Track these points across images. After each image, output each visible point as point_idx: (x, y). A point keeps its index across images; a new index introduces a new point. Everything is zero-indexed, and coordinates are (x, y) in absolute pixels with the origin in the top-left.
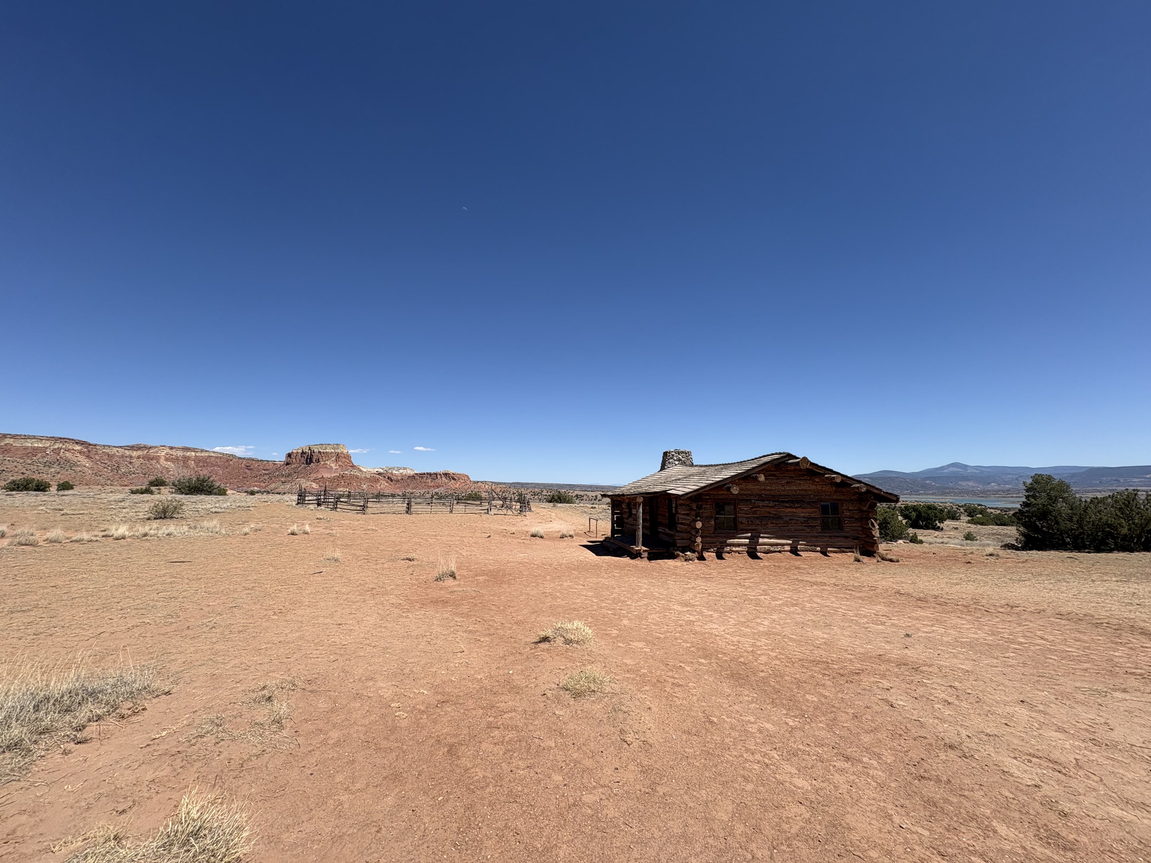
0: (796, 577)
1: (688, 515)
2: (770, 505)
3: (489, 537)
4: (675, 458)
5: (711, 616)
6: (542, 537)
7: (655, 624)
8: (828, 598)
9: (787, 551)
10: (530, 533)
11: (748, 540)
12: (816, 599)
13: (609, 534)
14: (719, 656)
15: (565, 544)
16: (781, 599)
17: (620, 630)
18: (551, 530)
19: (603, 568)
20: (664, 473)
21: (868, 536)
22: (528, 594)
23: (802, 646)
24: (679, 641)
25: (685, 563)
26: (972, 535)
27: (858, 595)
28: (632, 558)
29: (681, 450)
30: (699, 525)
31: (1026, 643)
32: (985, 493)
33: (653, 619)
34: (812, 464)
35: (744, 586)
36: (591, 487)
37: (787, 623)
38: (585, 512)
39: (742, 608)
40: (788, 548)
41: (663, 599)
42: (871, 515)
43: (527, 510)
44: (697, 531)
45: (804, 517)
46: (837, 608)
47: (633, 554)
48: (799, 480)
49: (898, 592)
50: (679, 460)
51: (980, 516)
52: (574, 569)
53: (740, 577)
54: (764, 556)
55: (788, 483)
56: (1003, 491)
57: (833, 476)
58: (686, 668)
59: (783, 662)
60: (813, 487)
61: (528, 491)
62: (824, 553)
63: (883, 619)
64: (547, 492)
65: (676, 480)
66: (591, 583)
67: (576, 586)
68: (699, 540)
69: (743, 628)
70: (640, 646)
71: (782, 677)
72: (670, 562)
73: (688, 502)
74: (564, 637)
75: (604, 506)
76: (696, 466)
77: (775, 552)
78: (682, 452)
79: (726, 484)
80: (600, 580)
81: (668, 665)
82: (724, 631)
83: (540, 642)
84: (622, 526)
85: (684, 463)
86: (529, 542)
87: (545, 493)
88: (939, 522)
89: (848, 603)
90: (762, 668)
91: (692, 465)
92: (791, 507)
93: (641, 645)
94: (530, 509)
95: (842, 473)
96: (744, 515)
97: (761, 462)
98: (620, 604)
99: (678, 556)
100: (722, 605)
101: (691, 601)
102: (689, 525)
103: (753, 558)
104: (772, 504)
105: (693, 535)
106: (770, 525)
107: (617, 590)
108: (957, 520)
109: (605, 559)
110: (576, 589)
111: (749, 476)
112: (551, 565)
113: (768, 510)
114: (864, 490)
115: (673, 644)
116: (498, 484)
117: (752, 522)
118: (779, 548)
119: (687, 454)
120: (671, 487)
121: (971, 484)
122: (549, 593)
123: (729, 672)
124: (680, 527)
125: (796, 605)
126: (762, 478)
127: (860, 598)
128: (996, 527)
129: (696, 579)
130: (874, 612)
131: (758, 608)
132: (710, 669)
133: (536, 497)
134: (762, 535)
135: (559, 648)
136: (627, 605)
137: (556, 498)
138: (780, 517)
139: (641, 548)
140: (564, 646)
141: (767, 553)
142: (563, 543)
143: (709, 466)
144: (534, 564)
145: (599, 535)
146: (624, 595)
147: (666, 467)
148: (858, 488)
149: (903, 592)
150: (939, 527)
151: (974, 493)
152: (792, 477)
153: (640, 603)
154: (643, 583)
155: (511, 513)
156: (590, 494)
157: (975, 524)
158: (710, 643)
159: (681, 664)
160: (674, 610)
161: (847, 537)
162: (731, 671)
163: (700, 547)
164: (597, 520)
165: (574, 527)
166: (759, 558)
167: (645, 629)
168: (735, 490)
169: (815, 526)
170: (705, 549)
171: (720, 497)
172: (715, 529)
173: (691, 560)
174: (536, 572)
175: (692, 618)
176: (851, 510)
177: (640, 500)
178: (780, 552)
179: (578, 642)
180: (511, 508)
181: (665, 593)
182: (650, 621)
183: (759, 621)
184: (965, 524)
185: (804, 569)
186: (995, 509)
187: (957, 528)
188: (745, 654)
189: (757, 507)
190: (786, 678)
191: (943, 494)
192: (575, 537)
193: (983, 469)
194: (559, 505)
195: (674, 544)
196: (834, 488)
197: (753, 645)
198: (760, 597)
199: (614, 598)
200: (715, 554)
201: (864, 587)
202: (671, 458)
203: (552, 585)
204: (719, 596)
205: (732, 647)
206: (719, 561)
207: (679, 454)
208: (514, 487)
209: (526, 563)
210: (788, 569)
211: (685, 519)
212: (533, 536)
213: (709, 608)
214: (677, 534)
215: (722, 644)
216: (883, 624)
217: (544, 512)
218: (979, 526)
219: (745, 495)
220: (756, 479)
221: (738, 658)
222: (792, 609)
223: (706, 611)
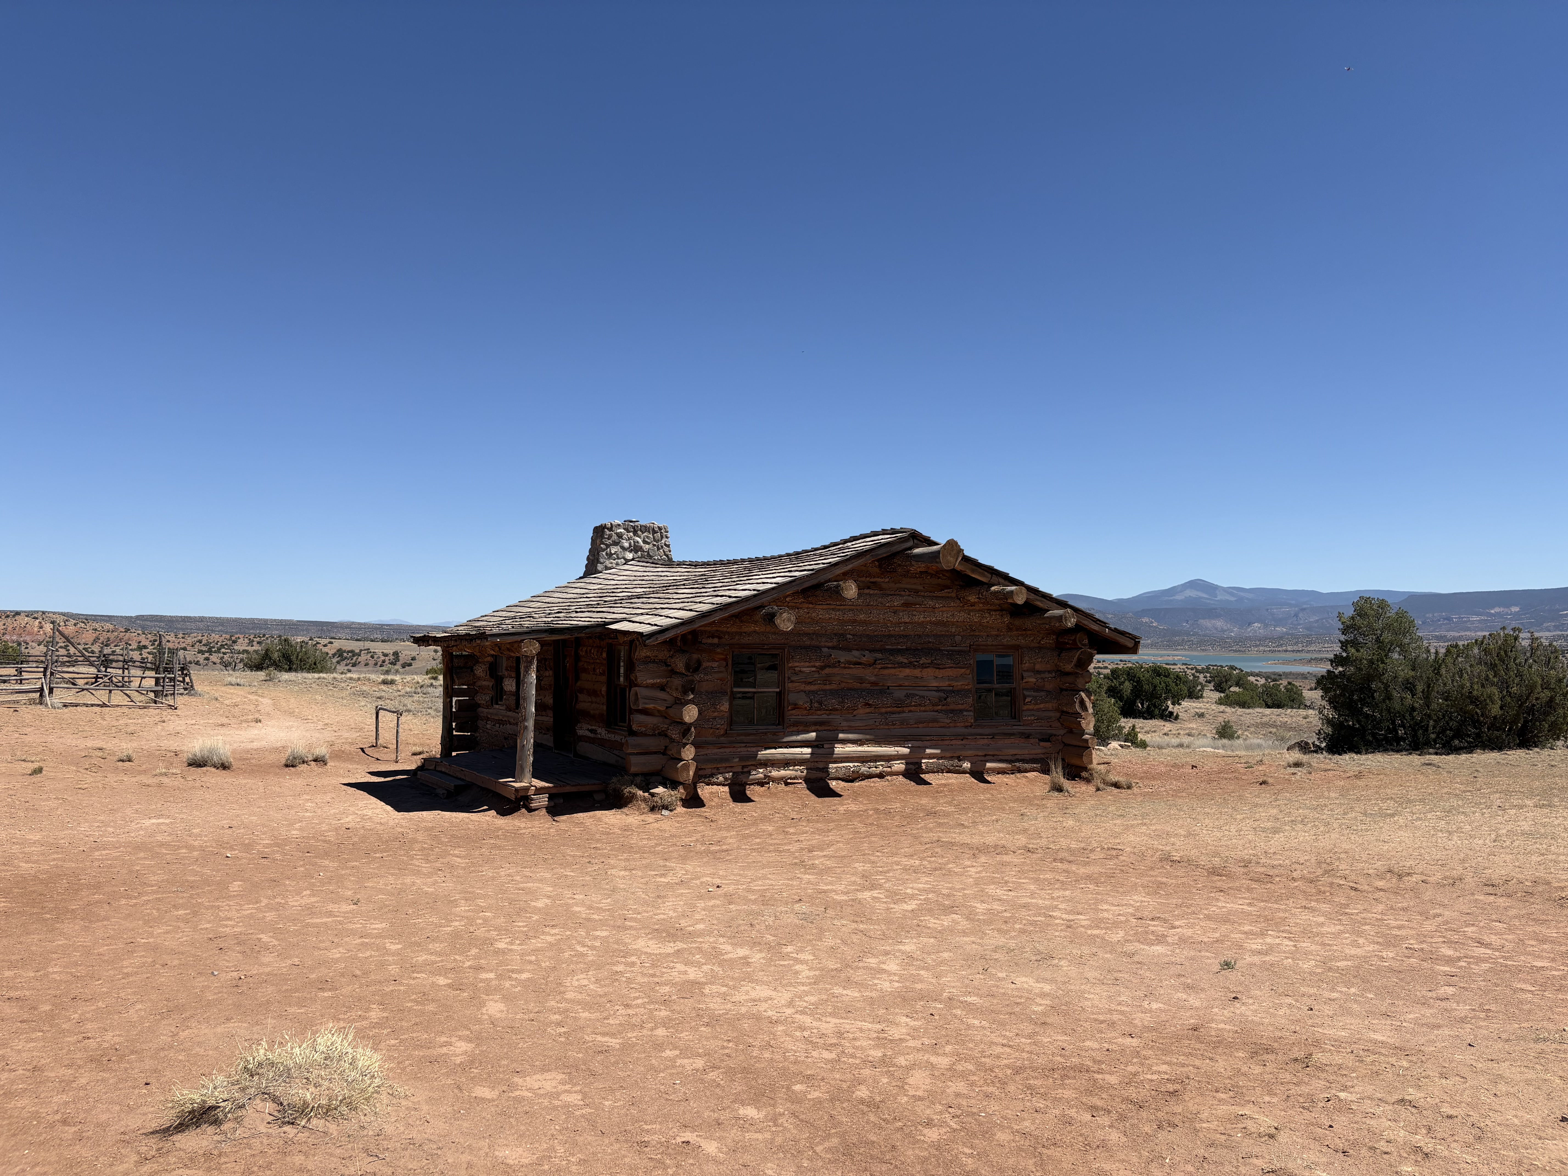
0: (934, 836)
1: (662, 688)
2: (864, 660)
3: (39, 770)
4: (626, 545)
5: (745, 961)
6: (224, 766)
7: (587, 1006)
8: (1018, 887)
9: (897, 774)
10: (185, 757)
11: (809, 750)
12: (991, 889)
13: (435, 748)
14: (798, 1087)
15: (299, 782)
16: (912, 897)
17: (478, 1039)
18: (255, 745)
19: (417, 846)
20: (595, 584)
21: (1071, 731)
22: (155, 948)
23: (1002, 1024)
24: (668, 1053)
25: (651, 817)
26: (1231, 727)
27: (1082, 871)
28: (503, 813)
29: (643, 522)
30: (691, 713)
31: (1459, 959)
32: (1241, 644)
33: (581, 989)
34: (967, 560)
35: (813, 866)
36: (380, 628)
37: (943, 962)
38: (364, 694)
39: (821, 931)
40: (899, 766)
41: (603, 923)
42: (1080, 682)
43: (180, 688)
44: (686, 729)
45: (938, 689)
46: (1046, 908)
47: (509, 801)
48: (932, 598)
49: (1167, 858)
50: (636, 549)
51: (1236, 689)
52: (326, 854)
53: (797, 846)
54: (843, 788)
55: (906, 605)
56: (1272, 639)
57: (1009, 588)
58: (704, 1144)
59: (972, 1084)
60: (961, 616)
61: (189, 640)
62: (979, 775)
63: (1157, 927)
64: (251, 643)
65: (630, 598)
66: (381, 891)
67: (331, 907)
68: (689, 753)
69: (838, 990)
70: (549, 1086)
71: (987, 1134)
72: (610, 818)
73: (663, 654)
74: (275, 1099)
75: (419, 678)
76: (680, 564)
77: (870, 776)
78: (645, 529)
79: (762, 607)
80: (408, 880)
81: (646, 1144)
82: (790, 1004)
83: (181, 1127)
84: (474, 729)
85: (647, 558)
86: (178, 782)
87: (242, 645)
88: (1173, 704)
89: (1067, 893)
90: (924, 1111)
91: (669, 563)
92: (911, 665)
93: (549, 1081)
94: (189, 689)
95: (1027, 582)
96: (802, 687)
97: (849, 553)
98: (474, 951)
99: (632, 798)
100: (768, 927)
101: (683, 923)
102: (664, 715)
103: (819, 796)
104: (868, 657)
105: (672, 740)
106: (862, 711)
107: (463, 908)
108: (1197, 698)
109: (423, 820)
110: (330, 914)
111: (818, 586)
112: (247, 847)
113: (858, 671)
114: (1071, 622)
115: (652, 1068)
116: (87, 619)
117: (820, 703)
118: (881, 767)
119: (658, 533)
120: (619, 612)
121: (1219, 623)
122: (236, 936)
123: (835, 1141)
124: (639, 721)
125: (950, 909)
126: (851, 590)
127: (1089, 878)
128: (1268, 711)
129: (684, 859)
130: (1131, 910)
131: (861, 926)
132: (779, 1140)
133: (214, 658)
134: (841, 736)
135: (256, 1143)
136: (498, 952)
137: (276, 656)
138: (884, 691)
139: (529, 782)
140: (275, 1130)
141: (852, 781)
142: (293, 781)
143: (715, 563)
144: (191, 848)
145: (404, 754)
146: (486, 920)
147: (600, 567)
148: (1060, 618)
149: (1176, 856)
150: (1171, 713)
151: (1222, 643)
152: (917, 592)
153: (535, 943)
154: (541, 881)
155: (125, 701)
156: (379, 648)
157: (1230, 705)
158: (761, 1048)
159: (688, 1136)
160: (638, 953)
161: (1028, 736)
162: (842, 1136)
163: (691, 773)
164: (399, 714)
165: (328, 735)
166: (834, 794)
167: (559, 1024)
168: (786, 622)
169: (961, 711)
170: (704, 776)
171: (746, 640)
172: (731, 723)
173: (665, 807)
174: (196, 873)
175: (693, 974)
176: (1039, 672)
177: (532, 648)
178: (881, 776)
179: (328, 1112)
180: (123, 685)
181: (606, 903)
182: (570, 995)
183: (872, 961)
184: (1214, 707)
185: (947, 815)
186: (1257, 675)
187: (1201, 715)
188: (867, 1072)
189: (833, 666)
190: (1002, 1136)
191: (1171, 645)
192: (330, 764)
193: (1242, 594)
194: (286, 676)
195: (620, 770)
196: (1007, 619)
197: (881, 1041)
198: (860, 896)
199: (456, 935)
200: (727, 789)
201: (1092, 851)
202: (615, 544)
203: (248, 909)
204: (755, 902)
205: (826, 1055)
206: (739, 807)
207: (635, 533)
208: (143, 628)
209: (162, 845)
210: (911, 818)
211: (654, 699)
212: (197, 763)
213: (736, 939)
214: (632, 740)
215: (793, 1046)
216: (1161, 939)
217: (236, 695)
218: (1240, 711)
219: (807, 634)
220: (837, 592)
221: (851, 1090)
222: (946, 921)
223: (729, 948)
